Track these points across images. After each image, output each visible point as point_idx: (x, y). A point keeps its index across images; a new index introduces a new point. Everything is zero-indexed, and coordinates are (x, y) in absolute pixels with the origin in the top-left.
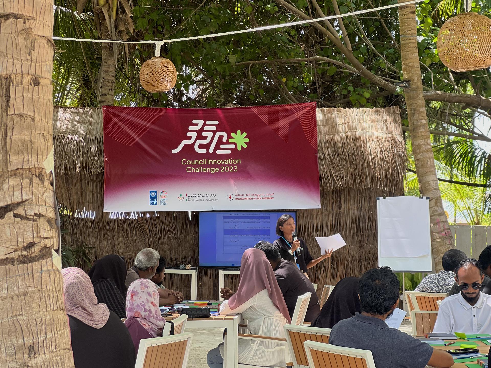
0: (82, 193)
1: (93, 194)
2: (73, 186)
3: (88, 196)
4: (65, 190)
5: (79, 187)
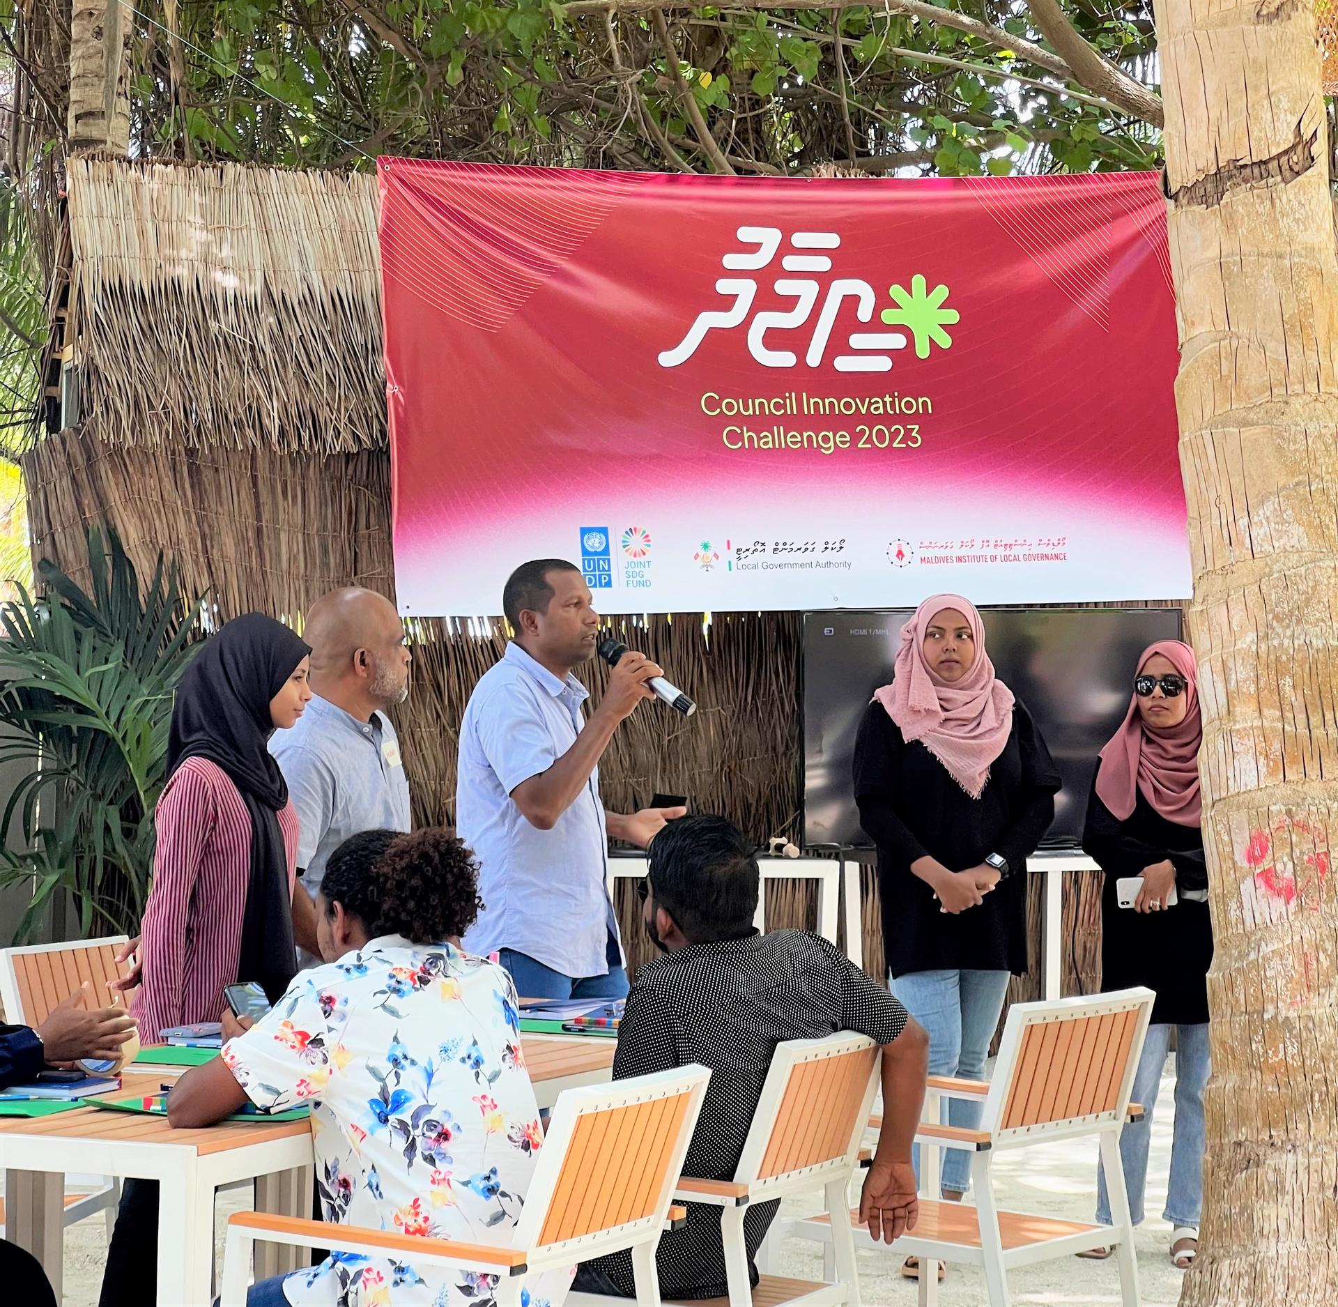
1: (307, 537)
2: (221, 505)
3: (284, 549)
4: (190, 520)
5: (248, 507)
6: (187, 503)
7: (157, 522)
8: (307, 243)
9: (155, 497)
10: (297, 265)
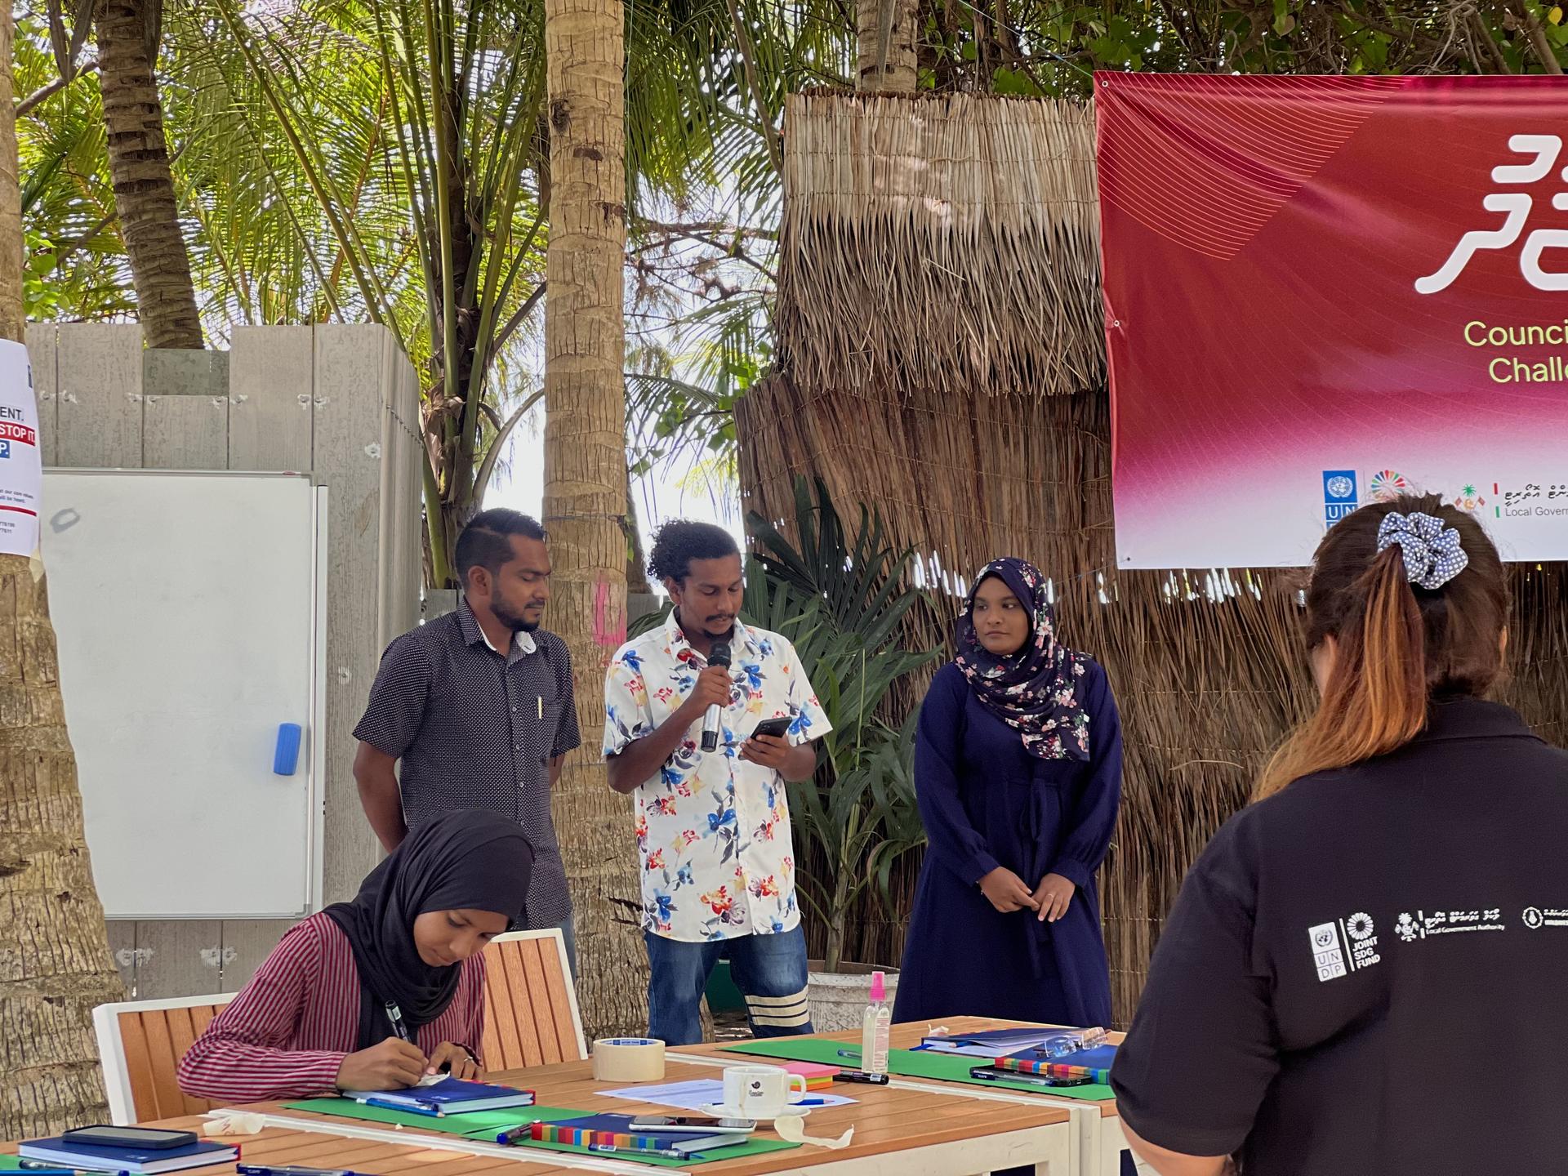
0: (978, 481)
1: (1030, 488)
2: (937, 453)
3: (1006, 499)
4: (904, 468)
5: (966, 454)
6: (900, 451)
7: (869, 472)
8: (1034, 175)
9: (866, 445)
10: (1021, 198)
